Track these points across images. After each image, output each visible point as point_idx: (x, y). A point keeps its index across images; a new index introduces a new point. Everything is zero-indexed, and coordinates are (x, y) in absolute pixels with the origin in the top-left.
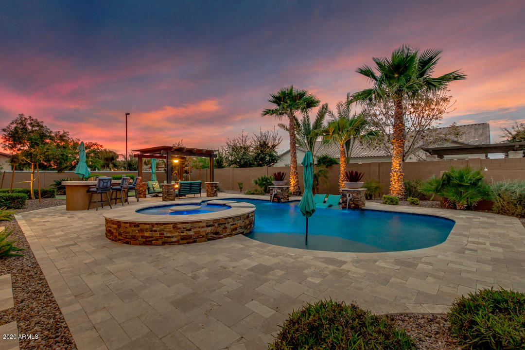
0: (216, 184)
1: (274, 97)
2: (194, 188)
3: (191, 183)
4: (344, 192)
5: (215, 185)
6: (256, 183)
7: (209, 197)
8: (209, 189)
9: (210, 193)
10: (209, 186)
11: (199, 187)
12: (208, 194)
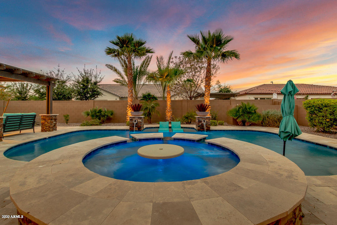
0: (55, 116)
1: (119, 38)
2: (24, 122)
3: (22, 116)
4: (200, 119)
5: (54, 118)
6: (88, 115)
7: (46, 131)
8: (46, 123)
9: (48, 127)
10: (47, 119)
11: (33, 120)
12: (45, 128)
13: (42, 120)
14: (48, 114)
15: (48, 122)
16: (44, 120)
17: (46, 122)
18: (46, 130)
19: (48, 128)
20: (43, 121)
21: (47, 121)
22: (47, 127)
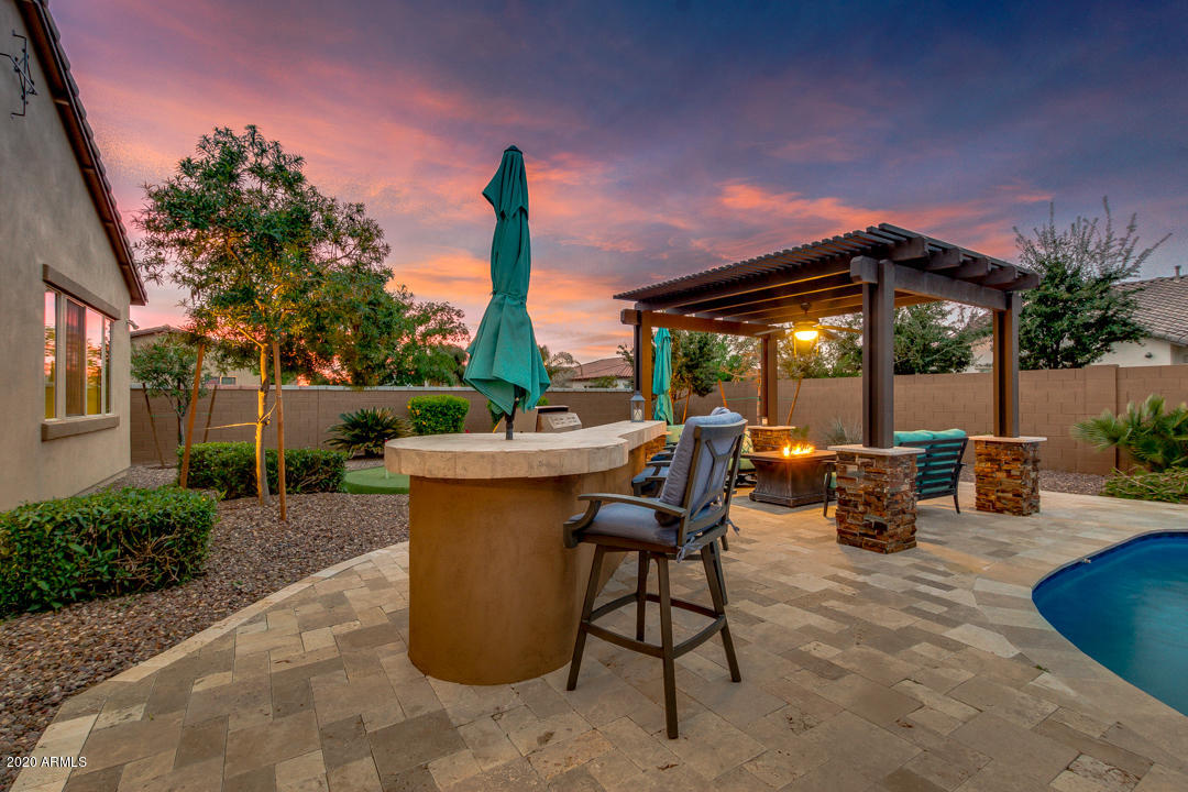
0: (1034, 446)
2: (935, 466)
3: (933, 443)
5: (1031, 453)
7: (1000, 511)
8: (1001, 475)
9: (1010, 495)
10: (1003, 458)
11: (955, 461)
12: (993, 497)
13: (980, 461)
14: (1002, 432)
15: (1008, 472)
16: (988, 460)
17: (999, 470)
18: (998, 505)
19: (1010, 500)
20: (983, 465)
21: (1005, 467)
22: (1003, 491)
